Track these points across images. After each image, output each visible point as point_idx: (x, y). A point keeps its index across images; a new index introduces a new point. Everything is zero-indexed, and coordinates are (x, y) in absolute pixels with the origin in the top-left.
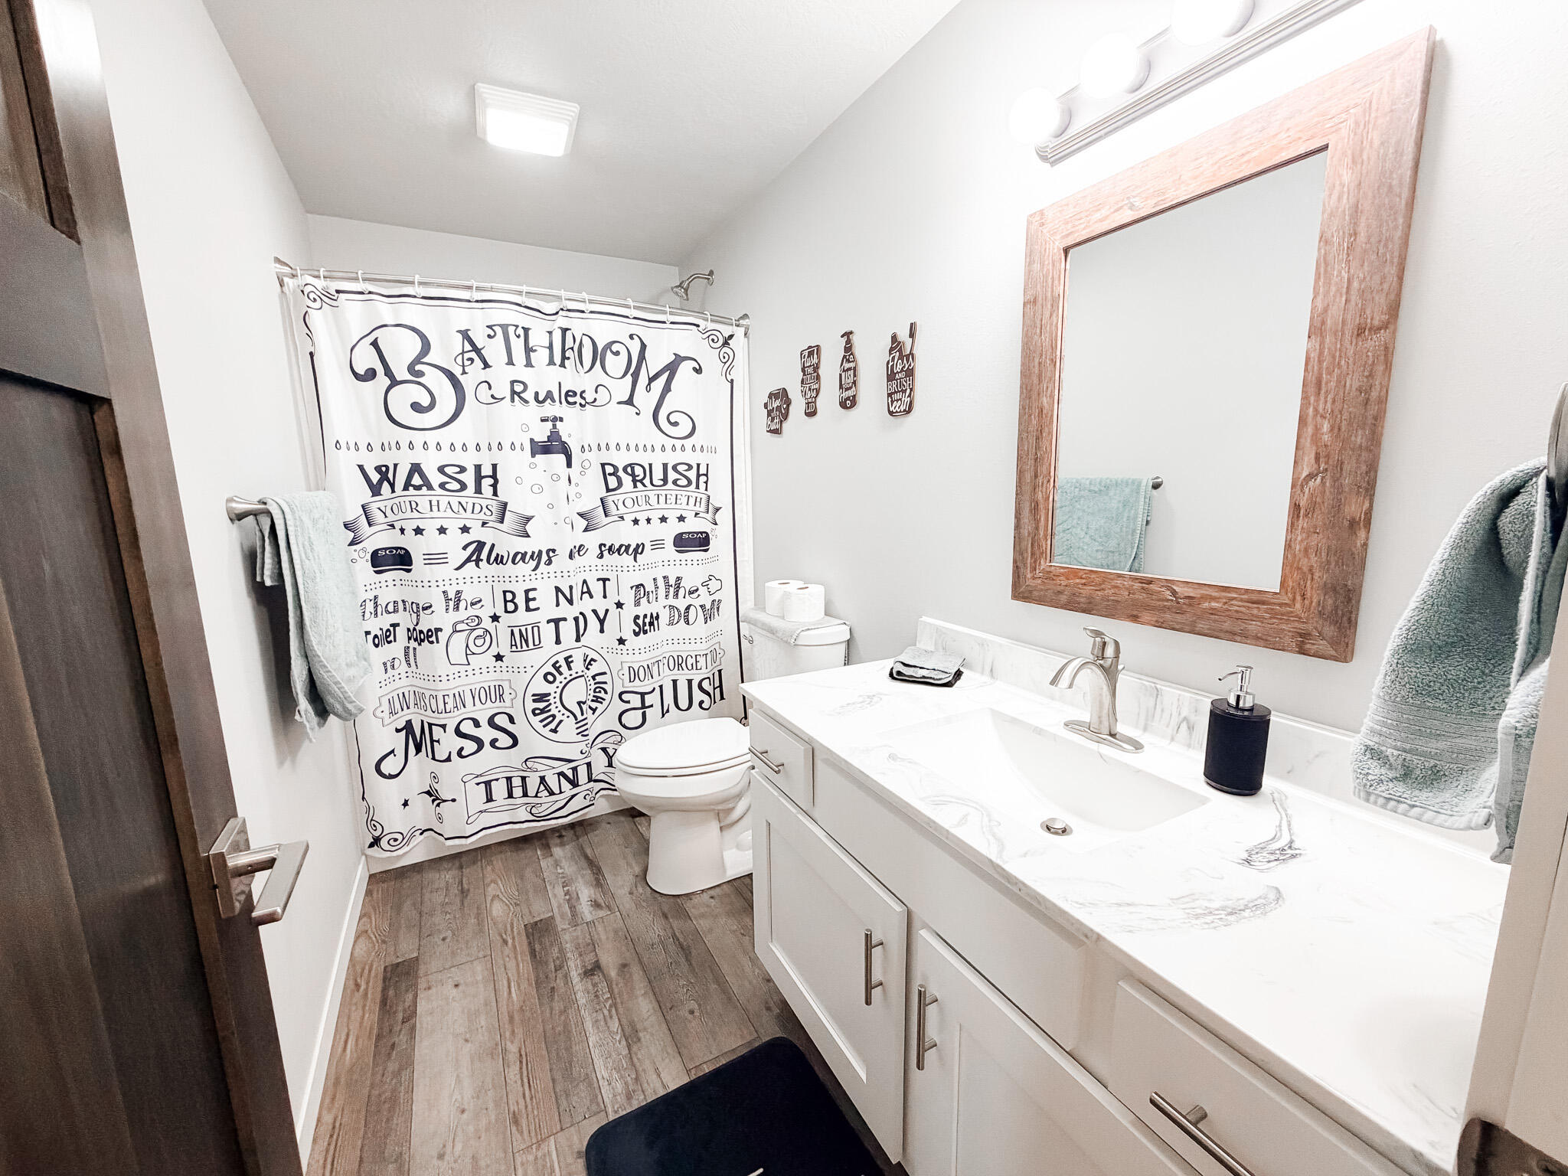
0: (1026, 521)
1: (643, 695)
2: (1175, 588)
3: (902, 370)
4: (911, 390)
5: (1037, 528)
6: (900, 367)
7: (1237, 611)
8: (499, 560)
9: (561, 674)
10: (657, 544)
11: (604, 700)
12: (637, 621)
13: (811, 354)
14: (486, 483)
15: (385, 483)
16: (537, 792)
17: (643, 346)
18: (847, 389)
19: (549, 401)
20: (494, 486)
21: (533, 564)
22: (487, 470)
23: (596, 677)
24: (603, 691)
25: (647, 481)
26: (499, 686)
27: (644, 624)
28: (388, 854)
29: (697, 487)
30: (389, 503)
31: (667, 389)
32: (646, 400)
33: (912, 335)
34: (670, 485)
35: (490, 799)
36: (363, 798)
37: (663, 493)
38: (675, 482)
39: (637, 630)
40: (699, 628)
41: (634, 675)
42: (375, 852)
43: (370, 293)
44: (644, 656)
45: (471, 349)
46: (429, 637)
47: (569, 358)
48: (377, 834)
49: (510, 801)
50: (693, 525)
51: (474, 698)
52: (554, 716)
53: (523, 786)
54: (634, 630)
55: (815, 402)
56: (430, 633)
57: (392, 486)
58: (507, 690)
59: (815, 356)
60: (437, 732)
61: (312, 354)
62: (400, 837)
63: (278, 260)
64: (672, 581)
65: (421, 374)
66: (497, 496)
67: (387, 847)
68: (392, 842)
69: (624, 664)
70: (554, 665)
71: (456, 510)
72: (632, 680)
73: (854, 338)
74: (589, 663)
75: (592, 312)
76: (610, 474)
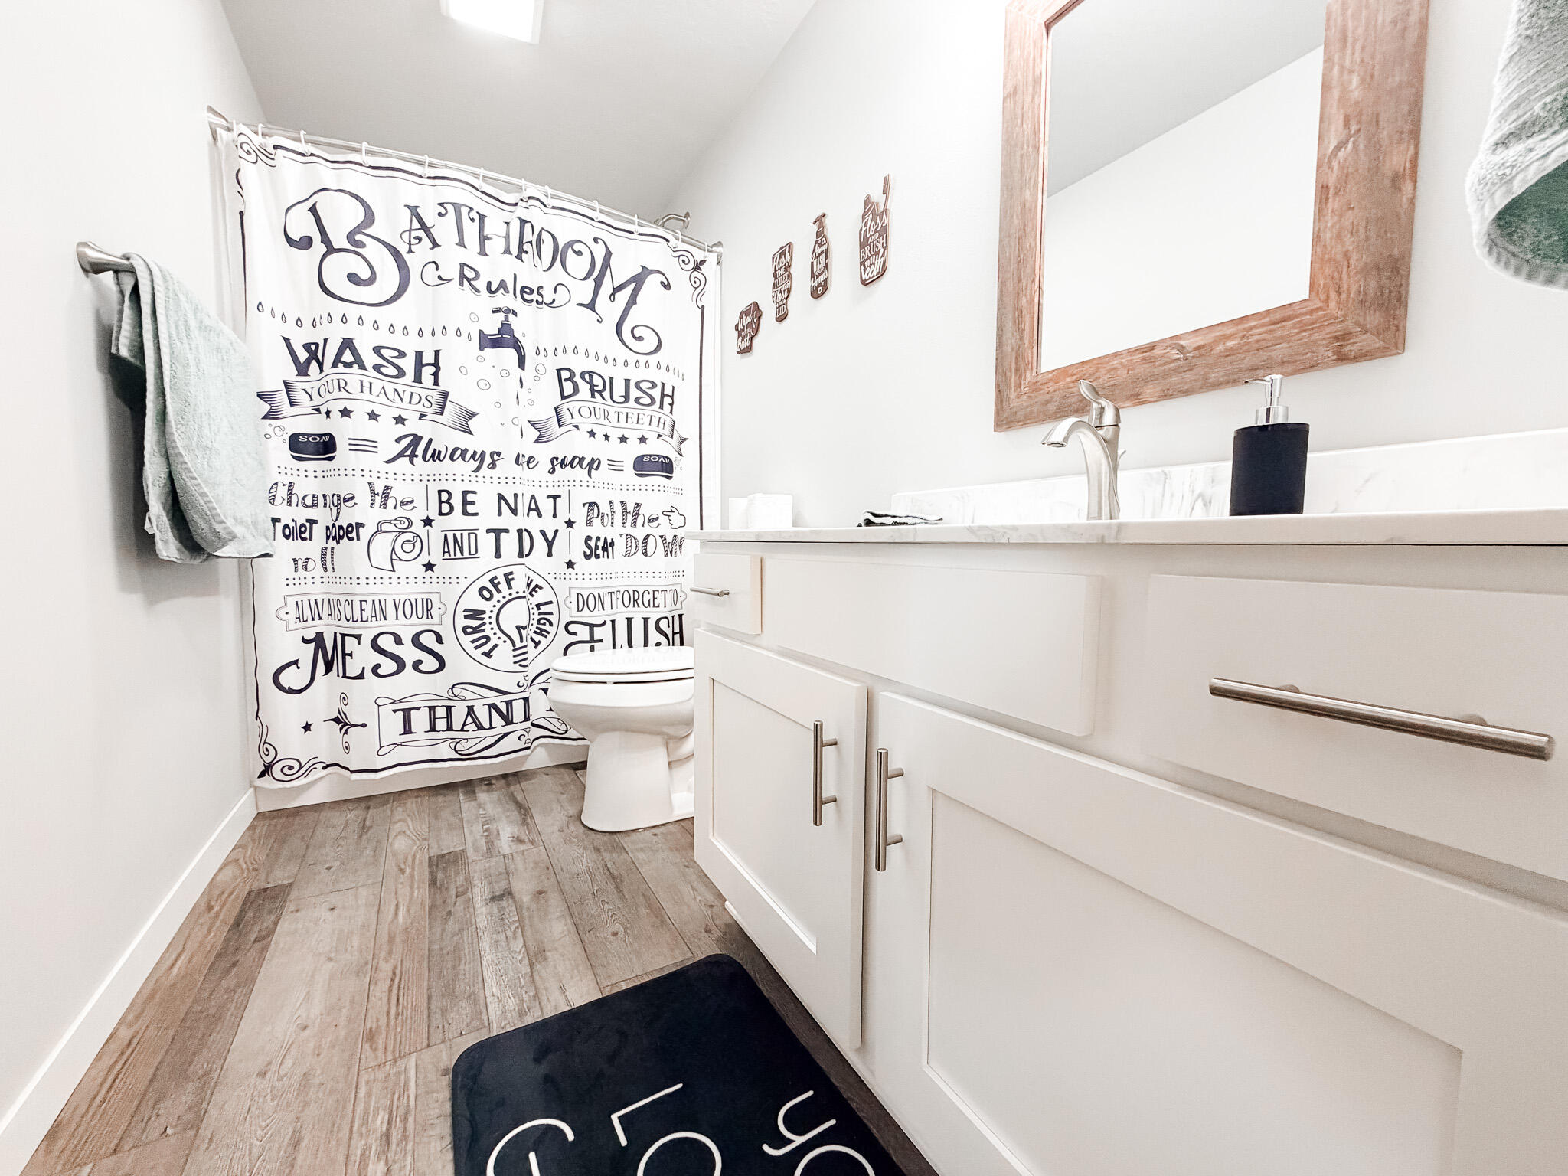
0: (1009, 335)
1: (592, 626)
2: (1182, 343)
3: (876, 231)
4: (885, 249)
5: (1021, 339)
6: (873, 229)
7: (1258, 341)
8: (436, 456)
9: (499, 591)
10: (615, 466)
11: (549, 633)
12: (589, 542)
13: (782, 254)
14: (427, 371)
15: (314, 364)
16: (464, 725)
17: (608, 254)
18: (818, 277)
19: (502, 290)
20: (436, 375)
21: (474, 464)
22: (429, 358)
23: (541, 607)
24: (547, 623)
25: (606, 394)
26: (427, 599)
27: (597, 547)
28: (280, 785)
29: (661, 407)
30: (316, 385)
31: (632, 301)
32: (610, 309)
33: (885, 191)
34: (632, 403)
35: (408, 731)
36: (257, 716)
37: (625, 411)
38: (637, 400)
39: (588, 552)
40: (657, 560)
41: (583, 603)
42: (266, 782)
43: (312, 155)
44: (594, 583)
45: (420, 227)
46: (348, 532)
47: (526, 252)
48: (269, 759)
49: (432, 735)
50: (656, 447)
51: (397, 610)
52: (488, 638)
53: (447, 718)
54: (585, 553)
55: (786, 304)
56: (350, 529)
57: (321, 365)
58: (436, 605)
59: (787, 254)
60: (351, 644)
61: (241, 213)
62: (296, 766)
63: (210, 109)
64: (630, 508)
65: (363, 245)
66: (438, 385)
67: (280, 776)
68: (286, 770)
69: (572, 590)
70: (491, 581)
71: (391, 399)
72: (580, 609)
73: (827, 221)
74: (534, 589)
75: (554, 208)
76: (566, 380)
